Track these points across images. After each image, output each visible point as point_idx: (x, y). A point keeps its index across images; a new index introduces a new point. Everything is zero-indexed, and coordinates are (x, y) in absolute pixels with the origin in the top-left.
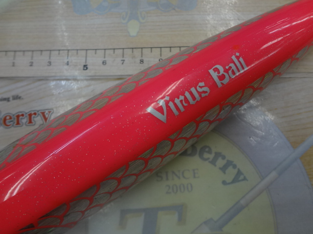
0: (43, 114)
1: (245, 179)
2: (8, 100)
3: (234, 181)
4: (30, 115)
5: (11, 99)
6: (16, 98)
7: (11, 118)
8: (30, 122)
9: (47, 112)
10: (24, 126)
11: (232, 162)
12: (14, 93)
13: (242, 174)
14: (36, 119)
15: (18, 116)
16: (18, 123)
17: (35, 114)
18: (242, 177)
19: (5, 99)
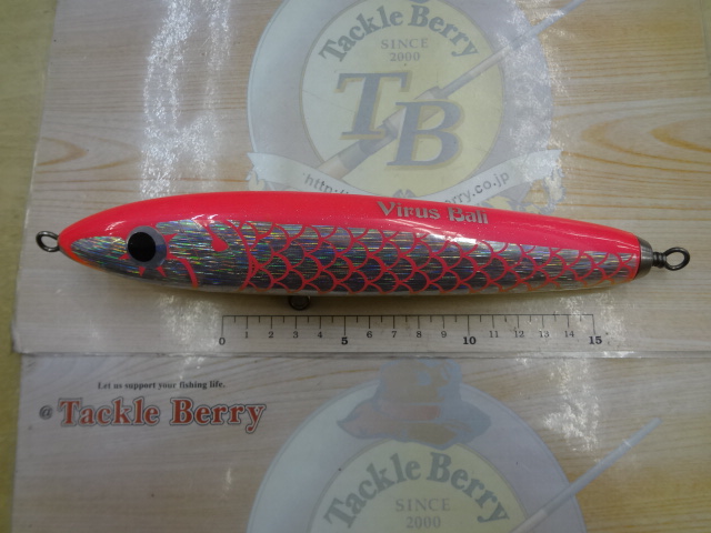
0: (252, 410)
1: (505, 517)
2: (204, 386)
3: (491, 519)
4: (234, 410)
5: (208, 385)
6: (216, 384)
7: (207, 412)
8: (234, 419)
9: (257, 407)
10: (226, 424)
11: (491, 493)
12: (213, 377)
13: (503, 509)
14: (241, 416)
15: (217, 411)
16: (217, 420)
17: (241, 409)
18: (502, 514)
19: (200, 385)
